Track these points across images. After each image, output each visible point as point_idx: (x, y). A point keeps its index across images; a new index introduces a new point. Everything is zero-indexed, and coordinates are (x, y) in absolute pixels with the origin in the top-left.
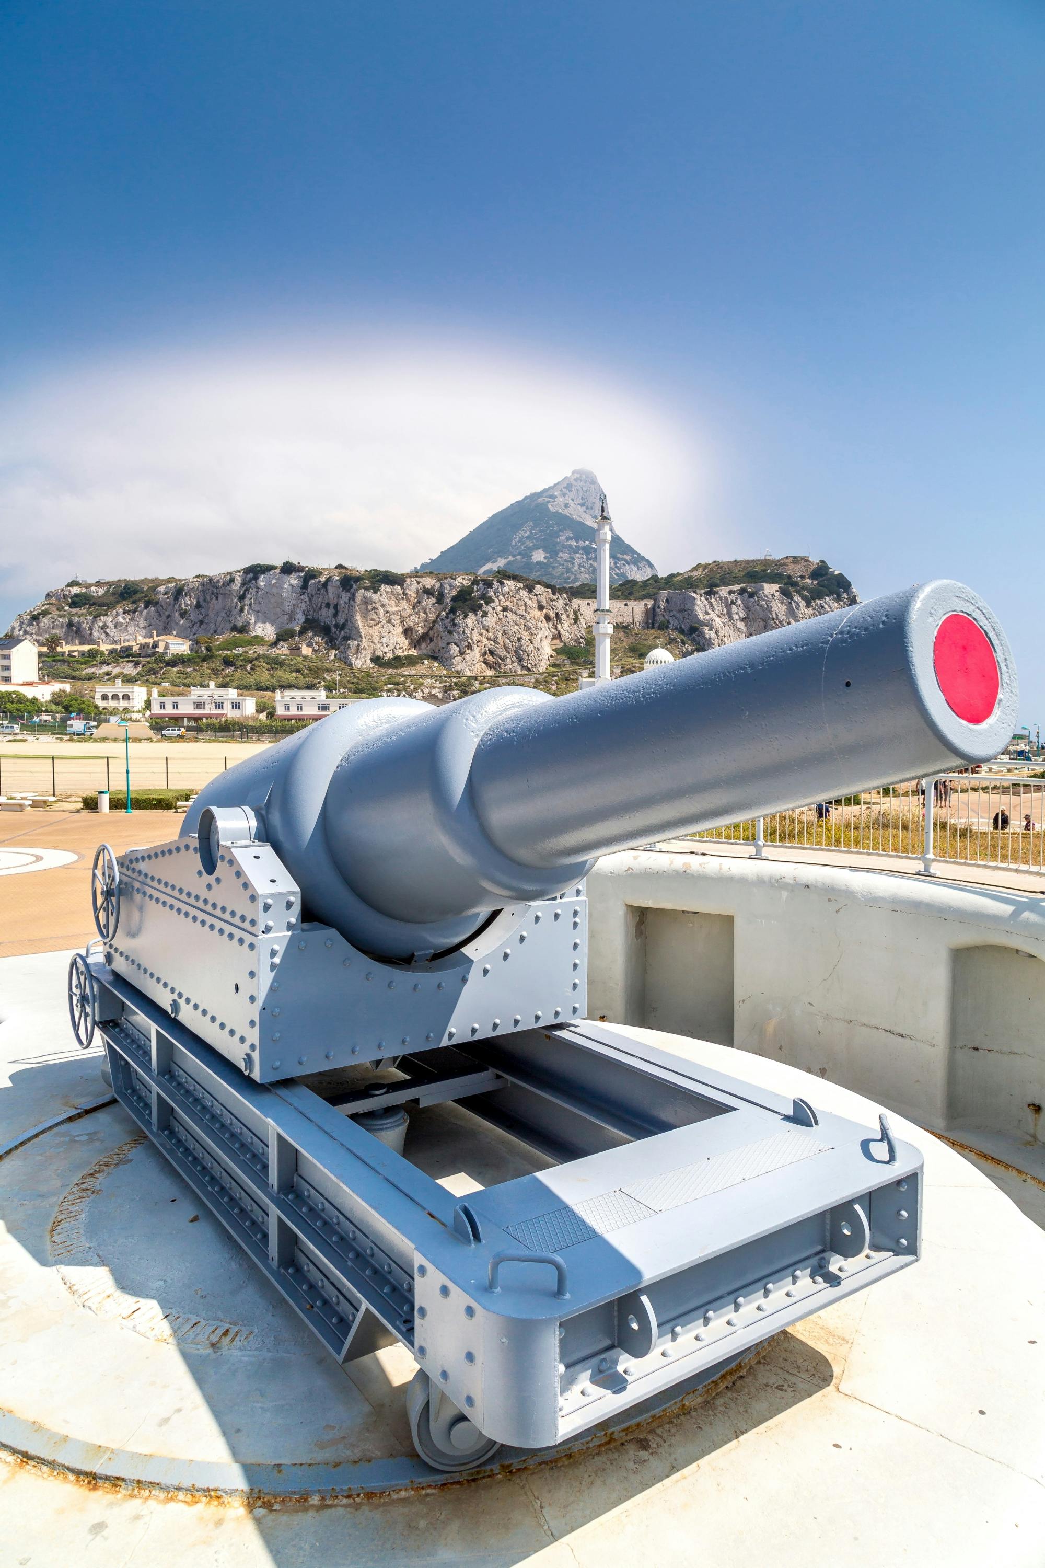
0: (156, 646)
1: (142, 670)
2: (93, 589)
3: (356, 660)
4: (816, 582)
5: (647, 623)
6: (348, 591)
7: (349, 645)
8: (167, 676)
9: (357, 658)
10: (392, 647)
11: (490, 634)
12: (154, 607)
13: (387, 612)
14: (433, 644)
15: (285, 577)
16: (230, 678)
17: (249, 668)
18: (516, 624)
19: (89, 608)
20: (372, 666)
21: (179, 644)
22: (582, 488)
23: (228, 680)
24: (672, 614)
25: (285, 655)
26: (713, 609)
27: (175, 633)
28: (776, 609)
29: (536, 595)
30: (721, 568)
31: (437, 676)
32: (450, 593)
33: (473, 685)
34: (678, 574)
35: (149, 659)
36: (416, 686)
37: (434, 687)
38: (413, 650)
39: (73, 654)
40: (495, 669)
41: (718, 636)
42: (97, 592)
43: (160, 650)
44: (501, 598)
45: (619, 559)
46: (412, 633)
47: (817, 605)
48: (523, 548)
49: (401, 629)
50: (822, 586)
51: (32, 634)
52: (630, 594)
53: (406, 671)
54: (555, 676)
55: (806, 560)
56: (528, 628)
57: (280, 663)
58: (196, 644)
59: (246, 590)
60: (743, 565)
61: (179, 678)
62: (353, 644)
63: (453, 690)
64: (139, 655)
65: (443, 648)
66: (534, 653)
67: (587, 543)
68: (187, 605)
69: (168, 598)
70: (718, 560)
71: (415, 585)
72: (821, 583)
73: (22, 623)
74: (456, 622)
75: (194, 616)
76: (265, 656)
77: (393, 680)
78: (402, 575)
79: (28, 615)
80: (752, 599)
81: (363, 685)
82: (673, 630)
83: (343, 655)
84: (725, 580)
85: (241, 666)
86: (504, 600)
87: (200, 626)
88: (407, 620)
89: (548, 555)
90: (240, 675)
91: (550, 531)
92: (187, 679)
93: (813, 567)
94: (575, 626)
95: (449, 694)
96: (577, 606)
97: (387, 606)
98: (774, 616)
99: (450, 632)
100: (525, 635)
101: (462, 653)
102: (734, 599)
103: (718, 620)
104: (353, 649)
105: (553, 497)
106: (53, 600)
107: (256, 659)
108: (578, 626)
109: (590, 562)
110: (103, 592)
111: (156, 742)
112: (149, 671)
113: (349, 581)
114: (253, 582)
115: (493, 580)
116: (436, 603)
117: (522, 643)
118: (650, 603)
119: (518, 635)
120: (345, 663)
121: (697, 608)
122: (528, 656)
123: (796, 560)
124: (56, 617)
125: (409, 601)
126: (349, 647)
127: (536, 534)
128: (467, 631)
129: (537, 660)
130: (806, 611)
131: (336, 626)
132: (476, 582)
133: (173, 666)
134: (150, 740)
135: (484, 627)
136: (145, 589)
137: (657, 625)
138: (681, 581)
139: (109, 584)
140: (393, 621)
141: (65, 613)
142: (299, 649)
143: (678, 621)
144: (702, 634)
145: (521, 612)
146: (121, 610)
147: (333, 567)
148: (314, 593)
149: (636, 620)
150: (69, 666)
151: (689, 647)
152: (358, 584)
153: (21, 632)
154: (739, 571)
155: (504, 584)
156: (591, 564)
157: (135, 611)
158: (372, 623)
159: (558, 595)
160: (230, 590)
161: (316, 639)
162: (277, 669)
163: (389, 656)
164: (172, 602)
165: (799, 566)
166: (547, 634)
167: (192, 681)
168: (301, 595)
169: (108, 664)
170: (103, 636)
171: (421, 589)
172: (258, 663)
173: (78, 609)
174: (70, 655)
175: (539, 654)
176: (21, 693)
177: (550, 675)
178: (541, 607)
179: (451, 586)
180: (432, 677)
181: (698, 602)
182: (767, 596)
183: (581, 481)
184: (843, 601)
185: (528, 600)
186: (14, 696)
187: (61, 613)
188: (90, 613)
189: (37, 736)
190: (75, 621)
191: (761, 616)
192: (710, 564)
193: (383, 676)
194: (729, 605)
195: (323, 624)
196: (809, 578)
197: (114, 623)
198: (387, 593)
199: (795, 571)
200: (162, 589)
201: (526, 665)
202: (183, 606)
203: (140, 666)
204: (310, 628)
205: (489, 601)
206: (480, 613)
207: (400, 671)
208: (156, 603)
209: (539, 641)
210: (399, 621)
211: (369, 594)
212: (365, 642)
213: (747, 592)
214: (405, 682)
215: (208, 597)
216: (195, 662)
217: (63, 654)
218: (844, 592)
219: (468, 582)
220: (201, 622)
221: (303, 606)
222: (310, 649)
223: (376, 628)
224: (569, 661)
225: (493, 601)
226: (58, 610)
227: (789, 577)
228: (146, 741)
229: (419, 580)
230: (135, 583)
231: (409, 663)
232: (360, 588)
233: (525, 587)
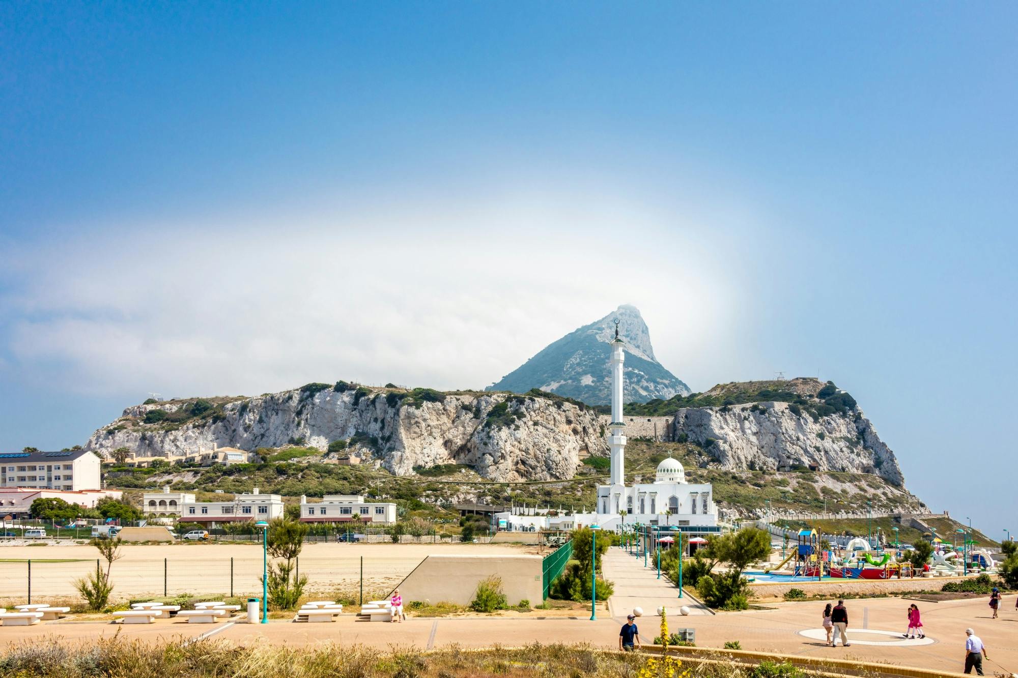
0: (215, 457)
1: (200, 479)
2: (167, 406)
3: (399, 468)
4: (824, 401)
5: (668, 436)
6: (393, 407)
7: (393, 455)
8: (223, 483)
9: (400, 467)
10: (433, 457)
11: (522, 446)
12: (222, 422)
13: (429, 426)
14: (470, 454)
15: (339, 394)
16: (281, 485)
17: (300, 477)
18: (546, 437)
19: (163, 423)
20: (414, 474)
21: (237, 455)
22: (626, 321)
23: (279, 487)
24: (690, 428)
25: (334, 465)
26: (728, 424)
27: (238, 445)
28: (786, 424)
29: (564, 411)
30: (738, 388)
31: (472, 483)
32: (486, 409)
33: (505, 491)
34: (700, 394)
35: (208, 468)
36: (453, 492)
37: (469, 493)
38: (452, 460)
39: (143, 465)
40: (526, 477)
41: (732, 448)
42: (171, 409)
43: (220, 460)
44: (532, 413)
45: (658, 383)
46: (452, 445)
47: (824, 421)
48: (573, 373)
49: (441, 441)
50: (829, 404)
51: (108, 447)
52: (655, 411)
53: (444, 479)
54: (581, 483)
55: (815, 381)
56: (557, 441)
57: (329, 472)
58: (257, 455)
59: (303, 406)
60: (757, 385)
61: (234, 485)
62: (397, 454)
63: (486, 495)
64: (200, 465)
65: (479, 458)
66: (562, 463)
67: (630, 369)
68: (250, 420)
69: (234, 414)
70: (734, 381)
71: (454, 402)
72: (829, 402)
73: (99, 437)
74: (491, 434)
75: (257, 430)
76: (315, 466)
77: (432, 486)
78: (443, 393)
79: (105, 429)
80: (763, 416)
81: (404, 491)
82: (691, 443)
83: (387, 465)
84: (740, 399)
85: (293, 474)
86: (535, 415)
87: (261, 439)
88: (447, 433)
89: (595, 379)
90: (291, 483)
91: (597, 358)
92: (242, 487)
93: (821, 388)
94: (602, 439)
95: (483, 499)
96: (604, 421)
97: (429, 421)
98: (784, 431)
99: (486, 444)
100: (554, 447)
101: (496, 463)
102: (747, 415)
103: (732, 434)
104: (397, 459)
105: (601, 329)
106: (130, 416)
107: (307, 468)
108: (604, 439)
109: (633, 385)
110: (177, 409)
111: (175, 544)
112: (207, 480)
113: (394, 399)
114: (310, 399)
115: (525, 398)
116: (474, 417)
117: (551, 454)
118: (671, 419)
119: (547, 447)
120: (390, 472)
121: (712, 423)
122: (557, 465)
123: (805, 381)
124: (130, 432)
125: (449, 416)
126: (393, 457)
127: (585, 361)
128: (500, 443)
129: (565, 469)
130: (814, 427)
131: (383, 438)
132: (509, 399)
133: (230, 475)
134: (169, 543)
135: (516, 440)
136: (215, 406)
137: (677, 438)
138: (701, 400)
139: (182, 402)
140: (434, 434)
141: (140, 428)
142: (348, 459)
143: (696, 435)
144: (717, 447)
145: (551, 426)
146: (191, 425)
147: (384, 386)
148: (364, 409)
149: (658, 434)
150: (133, 476)
151: (705, 458)
152: (403, 400)
153: (98, 446)
154: (753, 391)
155: (534, 400)
156: (633, 387)
157: (204, 426)
158: (415, 435)
159: (585, 411)
160: (288, 407)
161: (364, 450)
162: (326, 477)
163: (430, 465)
164: (238, 418)
165: (808, 387)
166: (574, 445)
167: (246, 488)
168: (352, 411)
169: (170, 474)
170: (174, 449)
171: (460, 405)
172: (308, 472)
173: (152, 425)
174: (139, 466)
175: (567, 464)
176: (62, 500)
177: (575, 483)
178: (569, 422)
179: (487, 402)
180: (468, 484)
181: (713, 418)
182: (777, 413)
183: (626, 315)
184: (849, 418)
185: (557, 415)
186: (55, 503)
187: (136, 428)
188: (163, 428)
189: (59, 540)
190: (148, 435)
191: (772, 431)
192: (727, 385)
193: (423, 483)
194: (742, 420)
195: (371, 436)
196: (817, 397)
197: (184, 436)
198: (428, 408)
199: (804, 390)
200: (229, 406)
201: (554, 473)
202: (247, 421)
203: (199, 475)
204: (359, 440)
205: (521, 416)
206: (513, 427)
207: (439, 479)
208: (223, 419)
209: (567, 452)
210: (439, 434)
211: (412, 410)
212: (408, 452)
213: (759, 409)
214: (443, 488)
215: (269, 413)
216: (250, 471)
217: (132, 465)
218: (849, 410)
219: (503, 399)
220: (263, 435)
221: (354, 421)
222: (358, 460)
223: (418, 440)
224: (595, 471)
225: (525, 416)
226: (133, 425)
227: (799, 396)
228: (165, 544)
229: (458, 397)
230: (206, 401)
231: (448, 471)
232: (404, 404)
233: (555, 403)
